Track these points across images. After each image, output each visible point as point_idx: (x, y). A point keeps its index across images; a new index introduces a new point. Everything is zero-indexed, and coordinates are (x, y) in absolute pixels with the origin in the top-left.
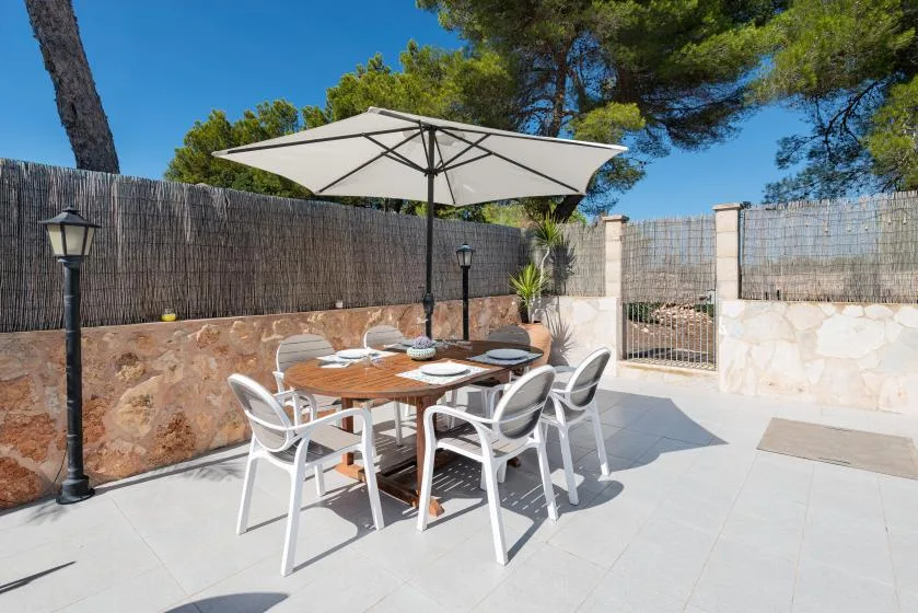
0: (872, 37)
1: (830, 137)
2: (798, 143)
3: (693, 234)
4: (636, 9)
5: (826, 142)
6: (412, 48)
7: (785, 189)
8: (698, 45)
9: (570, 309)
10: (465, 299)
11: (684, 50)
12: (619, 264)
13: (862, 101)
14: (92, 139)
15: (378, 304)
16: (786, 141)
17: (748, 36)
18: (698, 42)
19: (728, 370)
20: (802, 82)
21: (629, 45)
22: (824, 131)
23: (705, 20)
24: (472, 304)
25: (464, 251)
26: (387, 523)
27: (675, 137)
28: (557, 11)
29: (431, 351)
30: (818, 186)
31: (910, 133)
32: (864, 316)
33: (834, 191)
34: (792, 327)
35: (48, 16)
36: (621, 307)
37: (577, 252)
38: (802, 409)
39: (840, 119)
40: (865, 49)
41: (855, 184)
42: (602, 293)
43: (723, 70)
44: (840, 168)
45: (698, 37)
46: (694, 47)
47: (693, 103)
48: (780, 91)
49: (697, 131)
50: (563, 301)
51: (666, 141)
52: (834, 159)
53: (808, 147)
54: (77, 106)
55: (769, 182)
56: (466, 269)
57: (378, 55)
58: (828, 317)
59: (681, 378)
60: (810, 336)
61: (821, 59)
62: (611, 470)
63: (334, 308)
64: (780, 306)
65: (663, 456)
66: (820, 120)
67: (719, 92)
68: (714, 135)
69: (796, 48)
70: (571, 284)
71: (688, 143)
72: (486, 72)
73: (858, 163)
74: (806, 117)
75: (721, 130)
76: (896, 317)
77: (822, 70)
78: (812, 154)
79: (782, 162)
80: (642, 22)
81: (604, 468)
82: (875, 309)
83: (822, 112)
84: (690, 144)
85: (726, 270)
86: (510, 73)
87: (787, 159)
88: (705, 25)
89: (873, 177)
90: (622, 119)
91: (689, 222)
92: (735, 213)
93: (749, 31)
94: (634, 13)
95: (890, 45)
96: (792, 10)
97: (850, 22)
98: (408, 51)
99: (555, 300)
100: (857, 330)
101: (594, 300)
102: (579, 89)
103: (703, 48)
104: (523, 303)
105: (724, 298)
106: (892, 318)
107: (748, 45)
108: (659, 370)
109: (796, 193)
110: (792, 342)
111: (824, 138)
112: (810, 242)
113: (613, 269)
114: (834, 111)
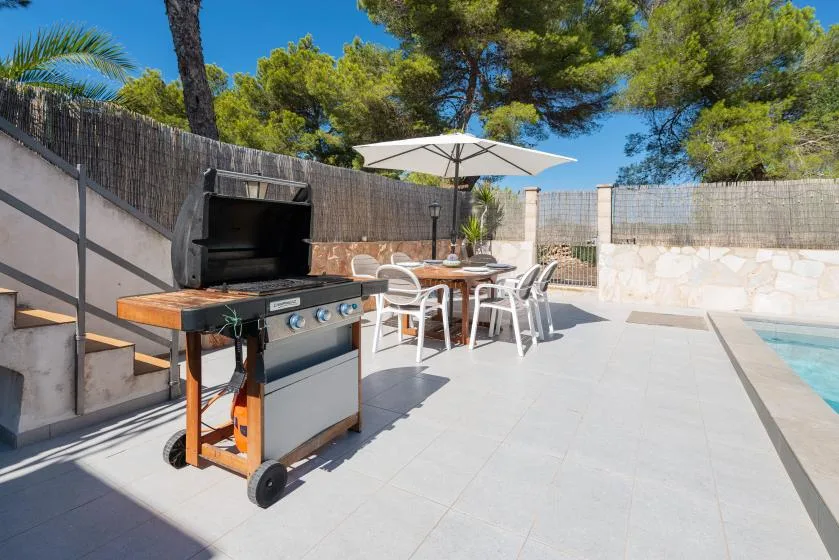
0: (690, 77)
1: (662, 137)
2: (640, 139)
3: (584, 202)
4: (535, 38)
5: (659, 139)
6: (357, 44)
7: (632, 172)
8: (577, 68)
9: (500, 248)
10: (434, 239)
11: (567, 71)
12: (534, 220)
13: (682, 114)
14: (207, 120)
15: (384, 240)
16: (632, 136)
17: (610, 65)
18: (577, 65)
19: (605, 288)
20: (646, 101)
21: (528, 62)
22: (658, 131)
23: (582, 51)
24: (438, 243)
25: (435, 207)
26: (453, 346)
27: (553, 126)
28: (477, 31)
29: (458, 262)
30: (654, 172)
31: (711, 141)
32: (681, 253)
33: (665, 175)
34: (642, 260)
35: (189, 38)
36: (535, 248)
37: (505, 210)
38: (648, 306)
39: (668, 124)
40: (685, 84)
41: (678, 172)
42: (522, 238)
43: (593, 86)
44: (669, 160)
45: (578, 61)
46: (574, 69)
47: (569, 104)
48: (632, 105)
49: (569, 123)
50: (495, 244)
51: (546, 128)
52: (664, 152)
53: (647, 142)
54: (201, 98)
55: (621, 166)
56: (435, 219)
57: (309, 36)
58: (661, 254)
59: (575, 293)
60: (652, 265)
61: (659, 87)
62: (555, 329)
63: (360, 240)
64: (635, 248)
65: (578, 326)
66: (655, 123)
67: (588, 98)
68: (582, 128)
69: (642, 76)
70: (499, 231)
71: (563, 132)
72: (421, 70)
73: (679, 156)
74: (646, 120)
75: (587, 125)
76: (698, 254)
77: (659, 94)
78: (650, 147)
79: (629, 151)
80: (539, 47)
81: (551, 328)
82: (687, 249)
83: (657, 119)
84: (565, 132)
85: (603, 225)
86: (439, 72)
87: (631, 150)
88: (582, 55)
89: (688, 167)
90: (523, 115)
91: (581, 194)
92: (609, 190)
93: (611, 61)
94: (534, 40)
95: (699, 82)
96: (639, 50)
97: (676, 65)
98: (354, 46)
99: (489, 243)
100: (678, 262)
101: (517, 243)
102: (485, 85)
103: (581, 70)
104: (470, 244)
105: (602, 242)
106: (695, 254)
107: (610, 71)
108: (561, 289)
109: (639, 175)
110: (641, 268)
111: (657, 137)
112: (652, 209)
113: (530, 222)
114: (665, 119)
